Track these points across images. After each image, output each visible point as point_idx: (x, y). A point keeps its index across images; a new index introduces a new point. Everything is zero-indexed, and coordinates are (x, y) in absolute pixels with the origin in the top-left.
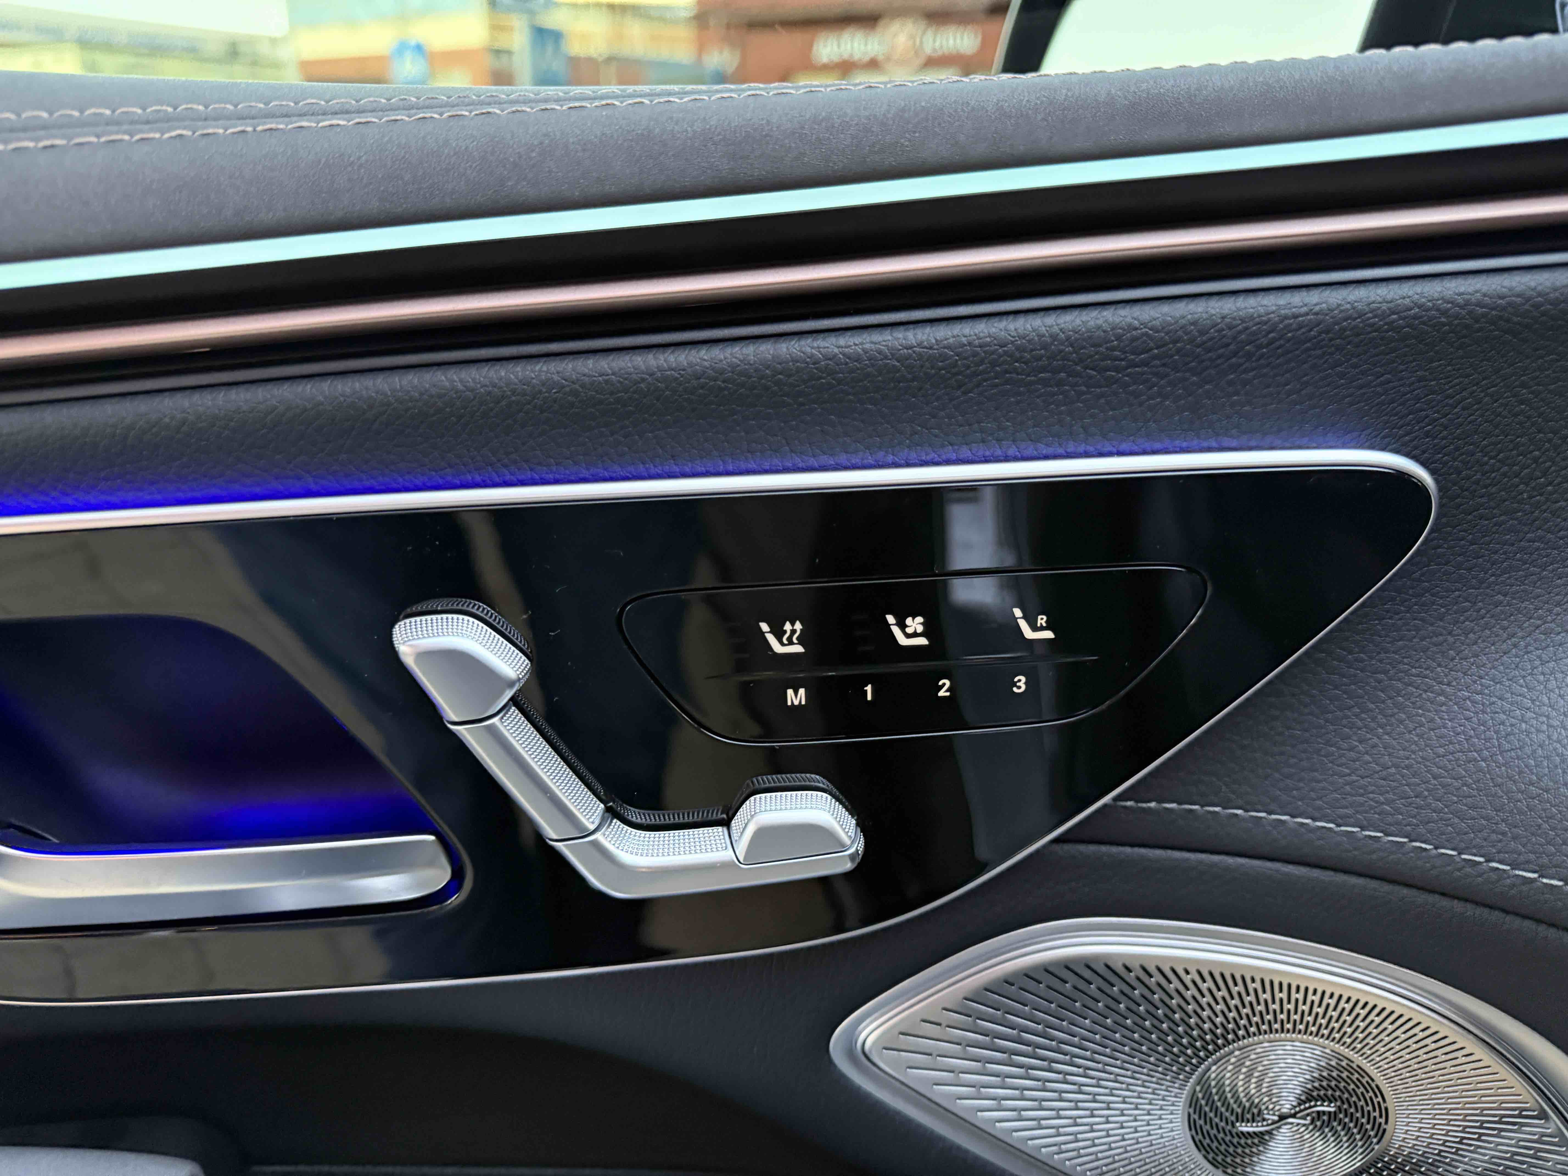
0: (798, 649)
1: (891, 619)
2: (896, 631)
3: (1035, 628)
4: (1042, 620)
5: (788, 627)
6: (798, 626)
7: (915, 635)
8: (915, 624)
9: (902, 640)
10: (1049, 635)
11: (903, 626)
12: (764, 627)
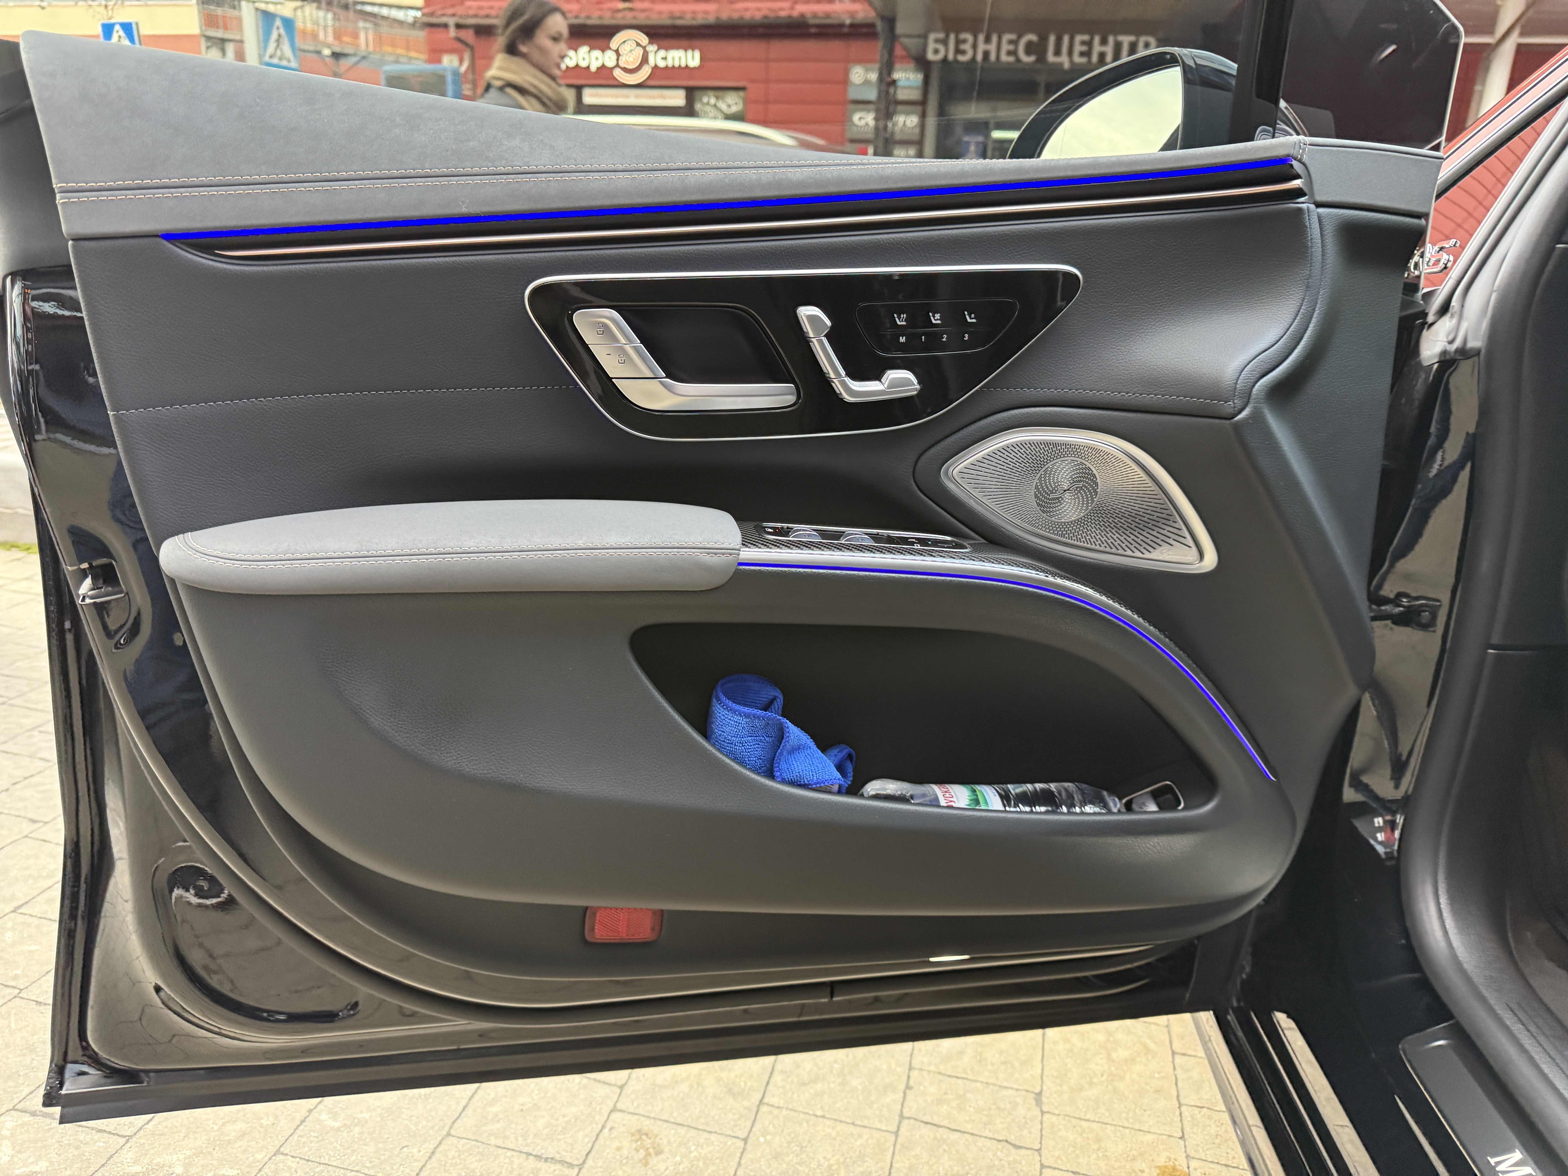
0: (904, 323)
1: (931, 314)
2: (932, 318)
3: (971, 318)
4: (973, 316)
5: (902, 316)
6: (905, 316)
7: (937, 320)
8: (938, 316)
9: (934, 322)
10: (974, 321)
11: (934, 317)
12: (895, 315)
